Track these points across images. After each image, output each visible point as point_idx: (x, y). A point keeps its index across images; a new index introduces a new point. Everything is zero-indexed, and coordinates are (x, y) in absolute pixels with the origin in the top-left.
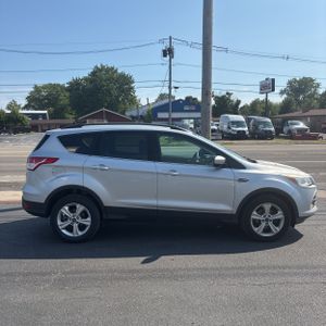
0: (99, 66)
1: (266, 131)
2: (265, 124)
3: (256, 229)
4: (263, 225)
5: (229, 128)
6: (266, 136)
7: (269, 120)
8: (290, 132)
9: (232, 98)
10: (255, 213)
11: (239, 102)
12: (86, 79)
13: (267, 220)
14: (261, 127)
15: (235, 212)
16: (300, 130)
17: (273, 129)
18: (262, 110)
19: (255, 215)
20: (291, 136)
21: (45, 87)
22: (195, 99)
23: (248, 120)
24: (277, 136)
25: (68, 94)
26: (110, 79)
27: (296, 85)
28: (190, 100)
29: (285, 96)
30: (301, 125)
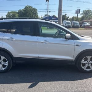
0: (27, 6)
1: (77, 26)
2: (77, 23)
3: (83, 67)
4: (87, 65)
5: (66, 25)
6: (77, 27)
7: (78, 22)
8: (84, 26)
9: (66, 16)
10: (83, 60)
11: (68, 17)
12: (23, 10)
13: (89, 63)
14: (75, 24)
15: (74, 60)
16: (87, 25)
17: (79, 25)
18: (75, 20)
19: (83, 61)
20: (84, 27)
21: (11, 12)
22: (56, 16)
23: (72, 22)
24: (80, 27)
25: (18, 15)
26: (30, 10)
27: (86, 12)
28: (54, 16)
29: (82, 15)
30: (88, 24)
